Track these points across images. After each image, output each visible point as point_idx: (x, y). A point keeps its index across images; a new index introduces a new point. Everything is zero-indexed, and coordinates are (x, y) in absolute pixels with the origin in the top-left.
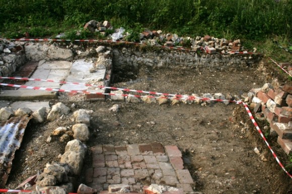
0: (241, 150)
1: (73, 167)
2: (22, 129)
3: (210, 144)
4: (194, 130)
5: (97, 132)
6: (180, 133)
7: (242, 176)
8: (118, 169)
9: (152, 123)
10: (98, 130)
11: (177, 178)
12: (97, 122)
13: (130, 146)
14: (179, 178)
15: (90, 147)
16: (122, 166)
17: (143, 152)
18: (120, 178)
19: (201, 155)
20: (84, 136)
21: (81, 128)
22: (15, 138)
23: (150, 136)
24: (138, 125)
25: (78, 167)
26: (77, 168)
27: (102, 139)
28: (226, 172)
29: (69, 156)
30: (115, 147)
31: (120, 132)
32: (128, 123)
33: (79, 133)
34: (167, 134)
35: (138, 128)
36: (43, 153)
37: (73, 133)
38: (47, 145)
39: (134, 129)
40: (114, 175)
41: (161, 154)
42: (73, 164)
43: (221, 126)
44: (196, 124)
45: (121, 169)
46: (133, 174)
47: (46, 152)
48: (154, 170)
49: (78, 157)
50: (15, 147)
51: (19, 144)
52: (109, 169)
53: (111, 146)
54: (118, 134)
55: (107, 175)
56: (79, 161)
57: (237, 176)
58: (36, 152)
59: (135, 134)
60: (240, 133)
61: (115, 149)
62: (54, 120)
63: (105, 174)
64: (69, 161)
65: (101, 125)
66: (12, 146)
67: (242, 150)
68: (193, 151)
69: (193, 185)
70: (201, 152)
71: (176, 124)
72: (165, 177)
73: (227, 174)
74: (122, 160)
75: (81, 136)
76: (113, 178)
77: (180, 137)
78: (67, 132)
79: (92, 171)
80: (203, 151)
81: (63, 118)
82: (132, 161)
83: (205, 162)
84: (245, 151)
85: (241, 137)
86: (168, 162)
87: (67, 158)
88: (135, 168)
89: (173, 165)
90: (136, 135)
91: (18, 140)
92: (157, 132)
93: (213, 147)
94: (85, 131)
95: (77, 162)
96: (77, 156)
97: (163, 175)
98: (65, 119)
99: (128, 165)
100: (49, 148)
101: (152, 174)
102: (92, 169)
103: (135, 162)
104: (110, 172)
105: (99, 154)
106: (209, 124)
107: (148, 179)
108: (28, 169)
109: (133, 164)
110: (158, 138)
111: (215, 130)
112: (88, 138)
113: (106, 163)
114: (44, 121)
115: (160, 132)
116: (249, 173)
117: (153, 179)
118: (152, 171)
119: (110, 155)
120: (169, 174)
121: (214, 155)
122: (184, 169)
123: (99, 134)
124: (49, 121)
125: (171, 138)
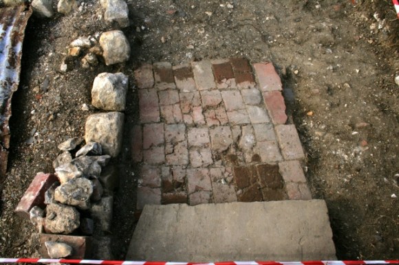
0: (370, 71)
1: (107, 145)
2: (17, 42)
3: (323, 56)
4: (295, 21)
5: (143, 32)
6: (274, 27)
7: (378, 139)
8: (182, 127)
9: (230, 6)
10: (143, 28)
11: (279, 146)
12: (140, 9)
13: (198, 68)
14: (282, 146)
15: (133, 70)
16: (188, 119)
17: (220, 81)
18: (187, 152)
19: (311, 83)
20: (121, 54)
21: (113, 42)
22: (8, 65)
23: (228, 37)
24: (207, 13)
25: (117, 144)
26: (114, 145)
27: (151, 46)
28: (354, 128)
29: (98, 126)
30: (174, 68)
31: (178, 31)
32: (191, 8)
33: (111, 50)
34: (254, 30)
35: (208, 20)
36: (57, 100)
37: (102, 50)
38: (62, 77)
39: (201, 22)
40: (177, 144)
41: (249, 84)
42: (107, 139)
43: (336, 12)
44: (298, 8)
45: (187, 128)
46: (207, 140)
47: (62, 96)
48: (241, 128)
49: (114, 127)
50: (11, 84)
51: (16, 78)
52: (168, 128)
53: (167, 65)
54: (176, 34)
55: (165, 144)
56: (116, 134)
57: (369, 140)
58: (47, 94)
59: (204, 34)
60: (368, 31)
61: (174, 73)
62: (69, 13)
63: (162, 140)
64: (100, 134)
65: (147, 14)
66: (5, 84)
67: (373, 73)
68: (296, 72)
69: (304, 161)
70: (310, 76)
71: (266, 7)
72: (258, 143)
73: (355, 133)
74: (188, 103)
75: (116, 56)
76: (176, 151)
77: (274, 37)
78: (92, 50)
79: (141, 133)
80: (312, 73)
81: (83, 9)
82: (204, 105)
83: (317, 99)
84: (377, 75)
85: (371, 42)
86: (261, 104)
87: (96, 130)
88: (210, 123)
89: (269, 111)
90: (205, 39)
91: (15, 68)
92: (239, 26)
93: (328, 63)
94: (121, 46)
95: (113, 136)
96: (111, 125)
97: (255, 140)
98: (88, 11)
99: (198, 116)
100: (66, 86)
101: (239, 138)
102: (139, 127)
103: (208, 107)
104: (170, 135)
105: (148, 88)
106: (317, 7)
107: (232, 151)
108: (37, 134)
109: (206, 114)
110: (241, 42)
111: (328, 20)
112: (128, 57)
113: (162, 111)
114: (54, 15)
115: (242, 26)
116: (388, 132)
117: (241, 151)
118: (237, 131)
119: (167, 89)
120: (265, 137)
121: (330, 82)
122: (287, 123)
123: (146, 36)
124: (63, 15)
125: (260, 40)
